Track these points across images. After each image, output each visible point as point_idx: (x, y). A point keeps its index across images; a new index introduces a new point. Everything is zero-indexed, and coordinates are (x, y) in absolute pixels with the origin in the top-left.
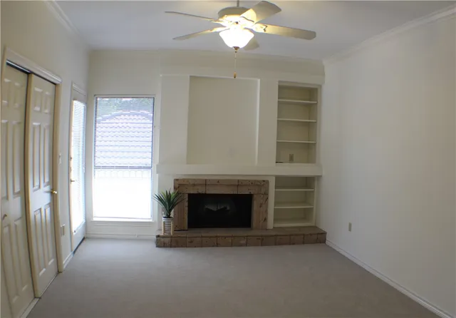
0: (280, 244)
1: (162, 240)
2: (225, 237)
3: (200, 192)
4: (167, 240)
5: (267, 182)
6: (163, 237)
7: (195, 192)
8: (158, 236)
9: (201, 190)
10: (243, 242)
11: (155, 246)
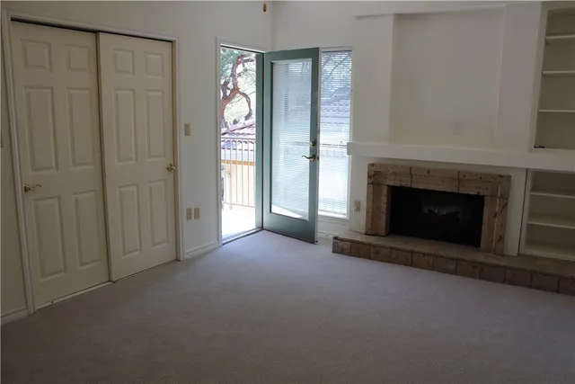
0: (512, 283)
1: (341, 244)
2: (424, 255)
3: (404, 184)
4: (346, 245)
5: (509, 178)
6: (342, 240)
7: (398, 184)
8: (336, 238)
9: (406, 183)
10: (451, 267)
11: (331, 250)
